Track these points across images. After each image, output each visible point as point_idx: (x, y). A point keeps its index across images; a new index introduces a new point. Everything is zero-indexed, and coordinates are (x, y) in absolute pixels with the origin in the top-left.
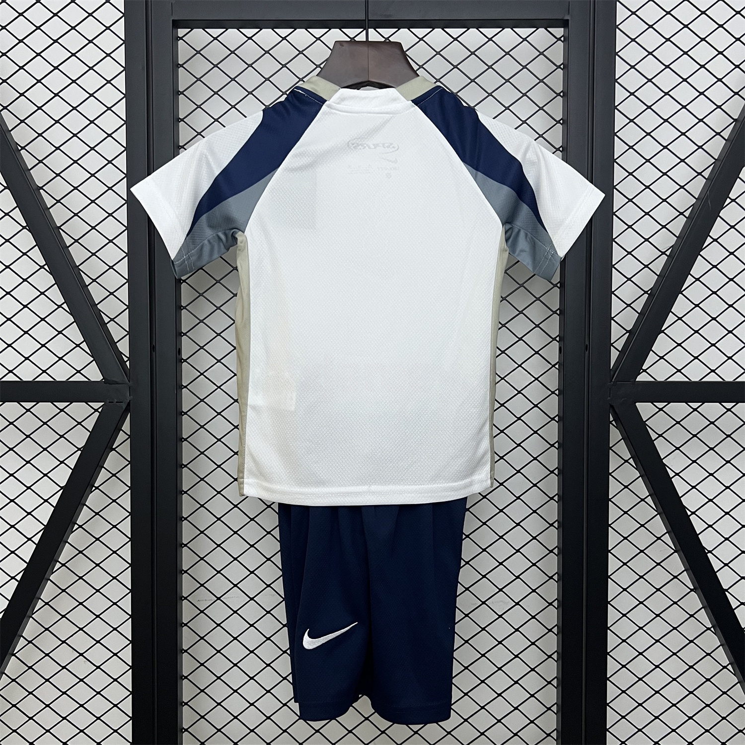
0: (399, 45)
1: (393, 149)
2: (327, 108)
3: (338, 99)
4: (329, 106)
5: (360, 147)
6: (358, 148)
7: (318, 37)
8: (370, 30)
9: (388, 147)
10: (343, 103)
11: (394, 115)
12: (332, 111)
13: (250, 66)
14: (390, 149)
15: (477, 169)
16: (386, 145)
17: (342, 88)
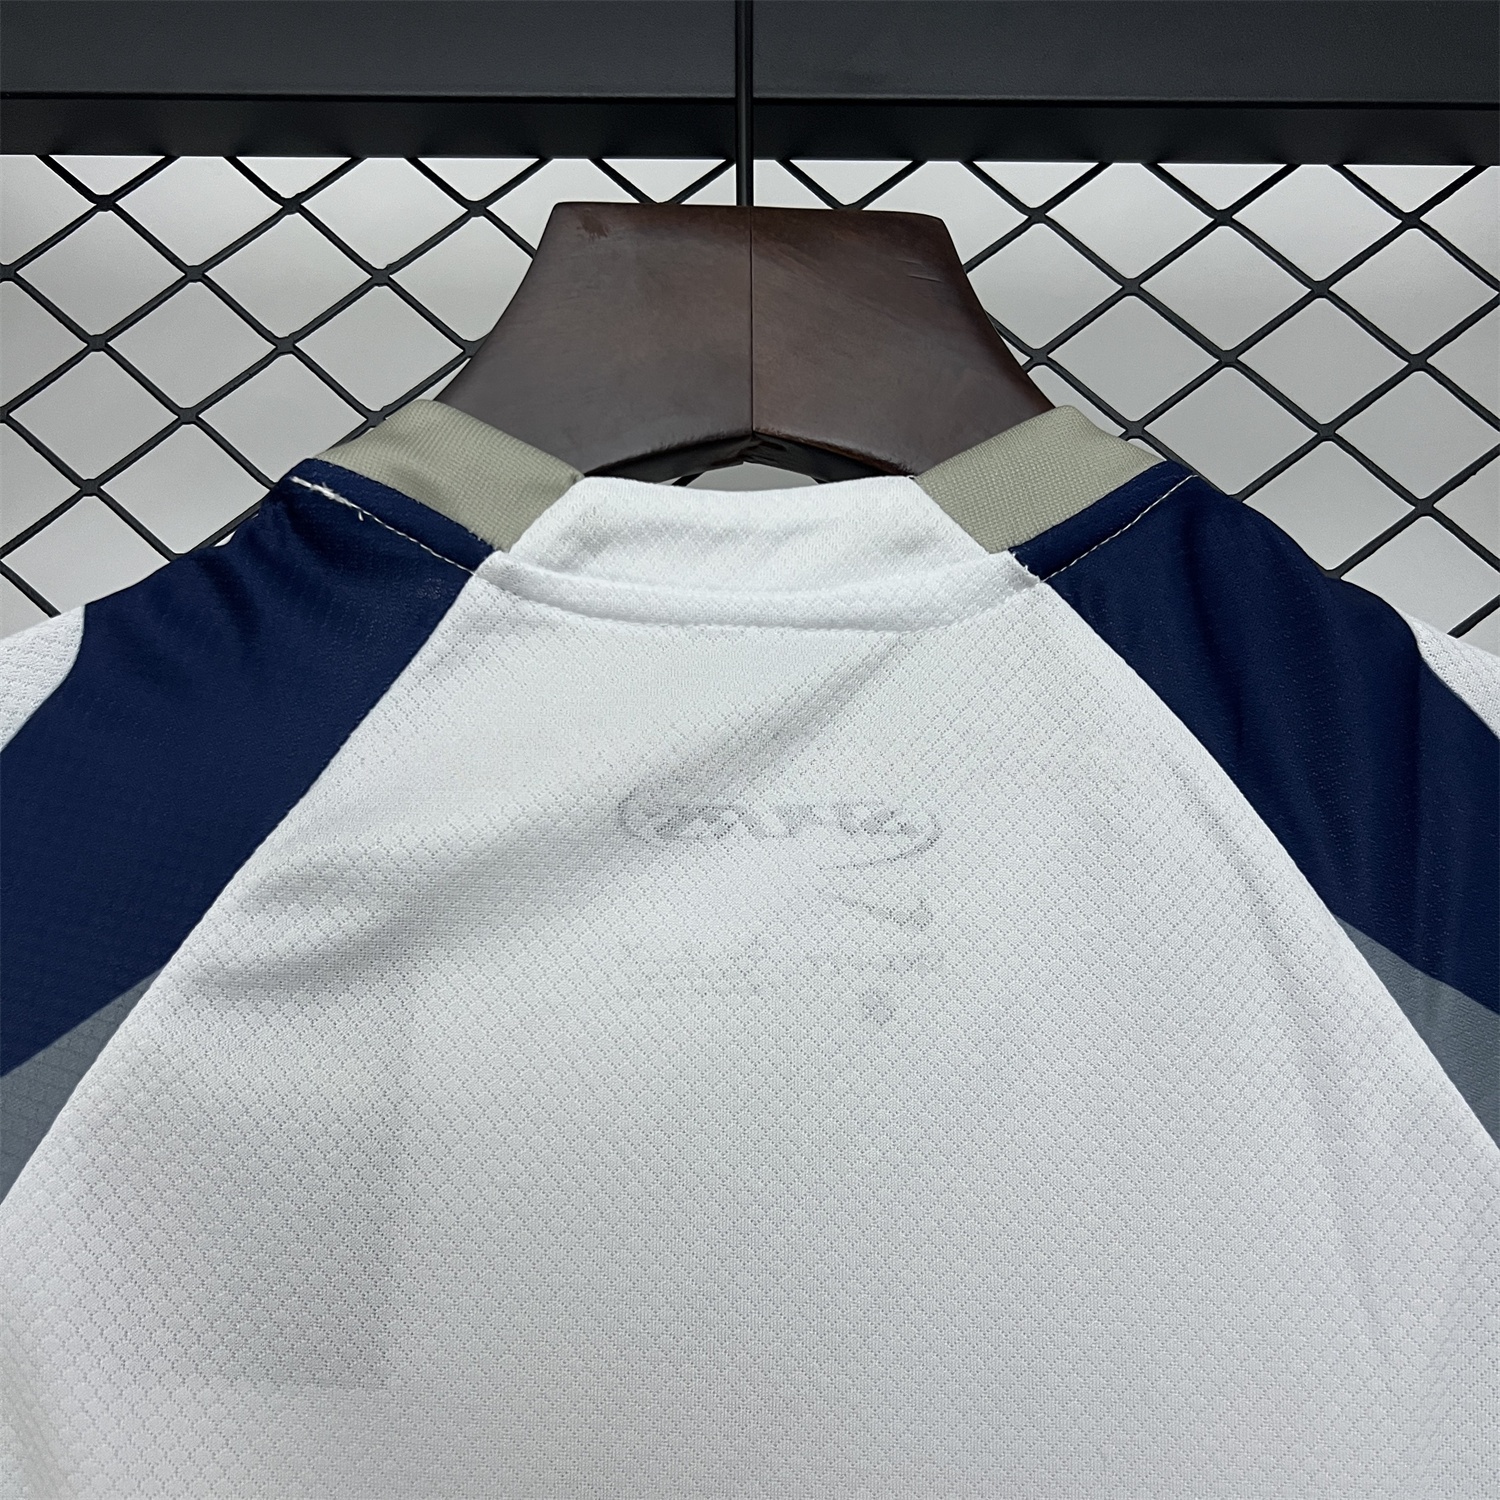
0: (927, 234)
1: (903, 841)
2: (493, 590)
3: (564, 537)
4: (507, 582)
5: (699, 824)
6: (688, 832)
7: (474, 196)
8: (759, 165)
9: (875, 827)
10: (594, 565)
11: (909, 636)
12: (527, 607)
13: (99, 343)
14: (881, 839)
15: (1432, 968)
16: (862, 813)
17: (587, 475)
